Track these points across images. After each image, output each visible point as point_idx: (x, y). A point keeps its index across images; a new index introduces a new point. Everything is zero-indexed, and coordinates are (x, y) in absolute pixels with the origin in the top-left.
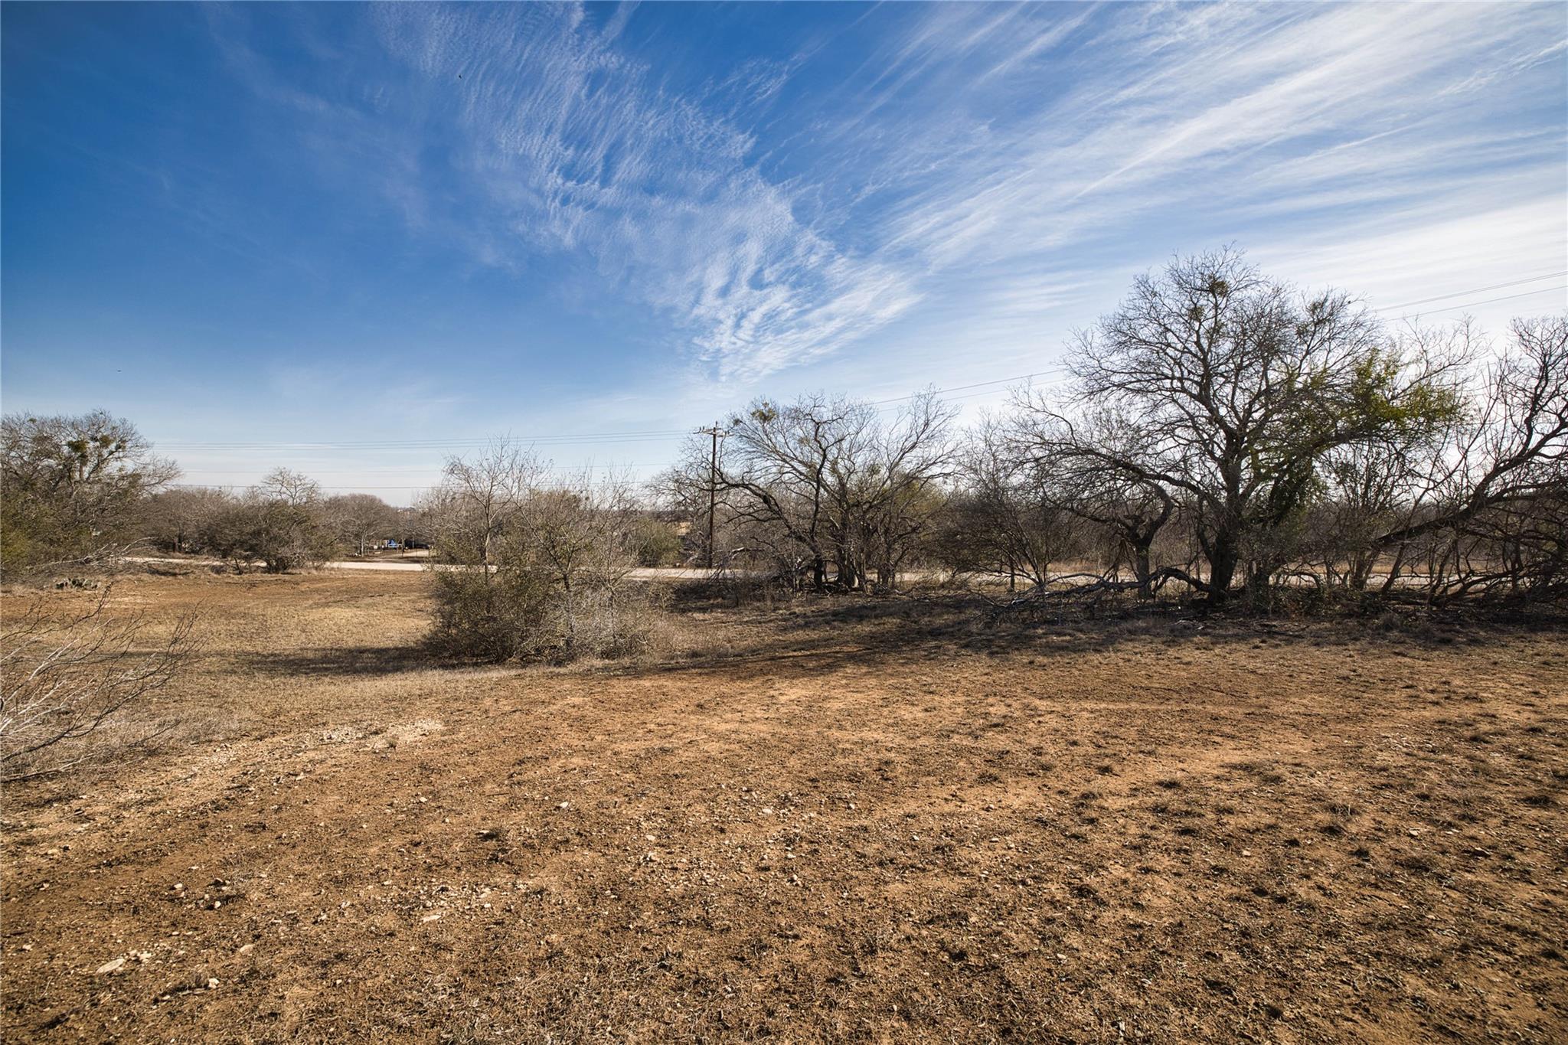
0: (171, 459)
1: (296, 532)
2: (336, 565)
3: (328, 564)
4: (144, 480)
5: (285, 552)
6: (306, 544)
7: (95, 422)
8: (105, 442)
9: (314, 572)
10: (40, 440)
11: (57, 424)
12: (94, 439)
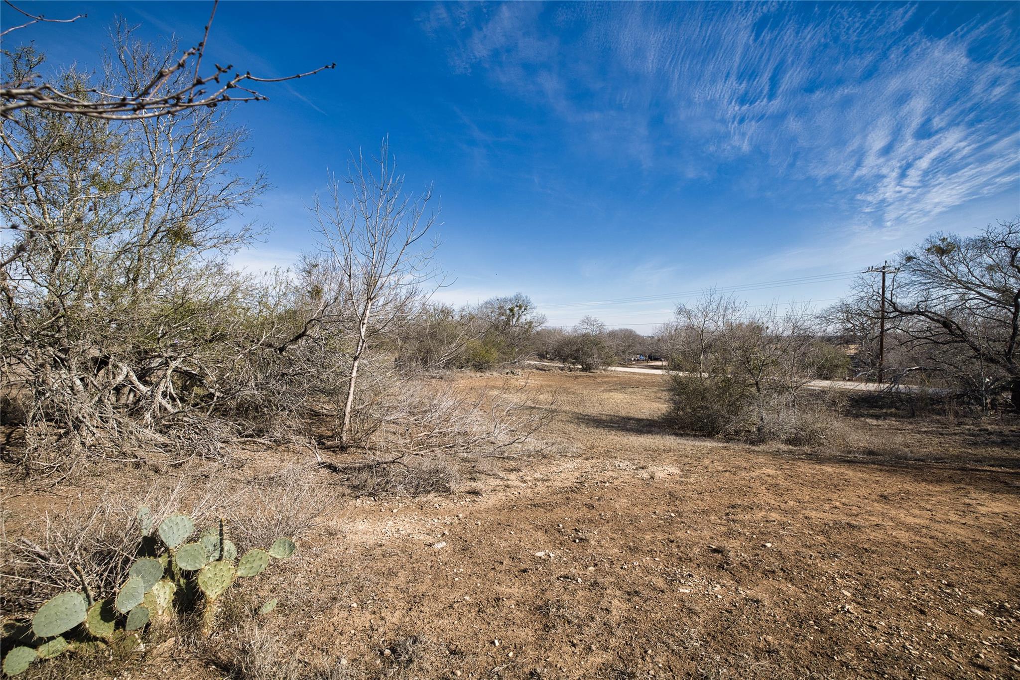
0: (543, 314)
1: (595, 351)
2: (613, 368)
3: (610, 368)
4: (534, 324)
5: (590, 360)
6: (599, 356)
7: (517, 298)
8: (520, 307)
9: (603, 372)
10: (500, 308)
11: (505, 300)
12: (517, 306)
